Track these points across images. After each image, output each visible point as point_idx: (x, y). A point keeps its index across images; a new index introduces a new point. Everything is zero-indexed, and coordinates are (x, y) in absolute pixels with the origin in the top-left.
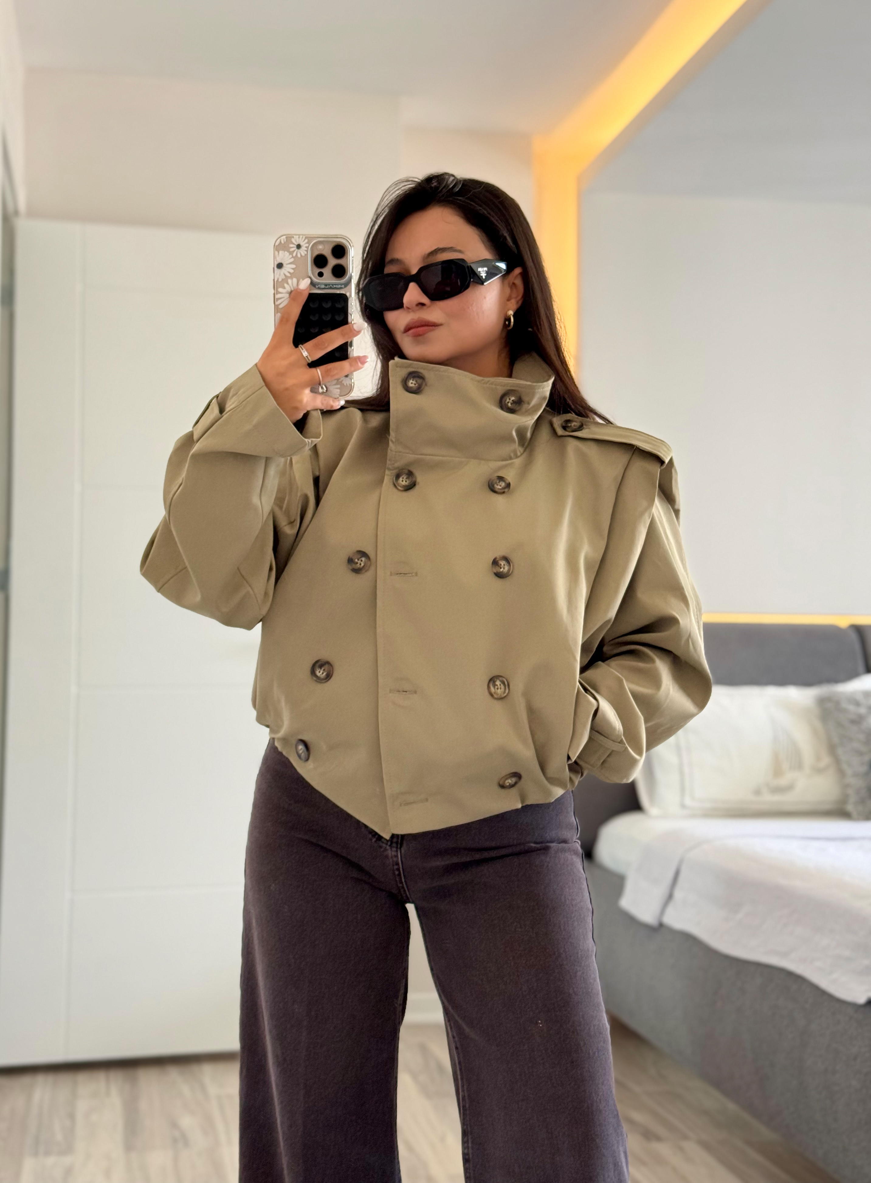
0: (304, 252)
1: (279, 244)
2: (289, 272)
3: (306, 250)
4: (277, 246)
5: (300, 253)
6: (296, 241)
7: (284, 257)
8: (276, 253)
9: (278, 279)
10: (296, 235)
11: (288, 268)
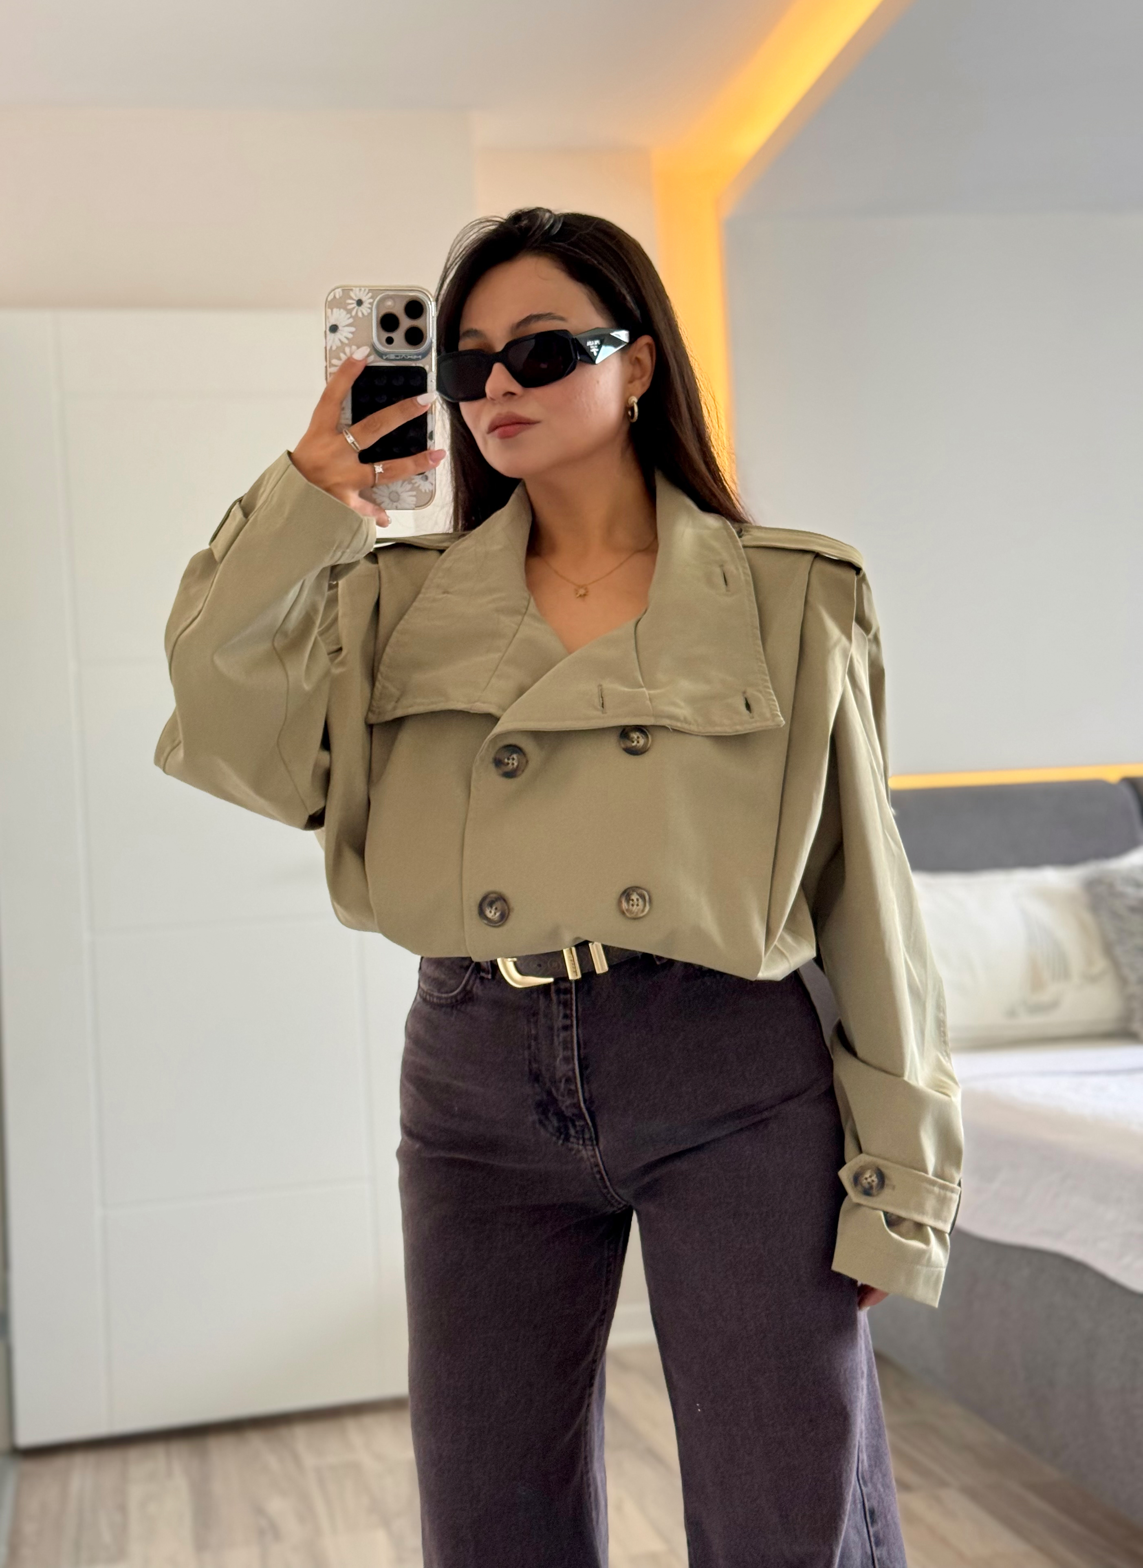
0: (366, 311)
1: (332, 300)
2: (347, 338)
3: (369, 308)
4: (329, 302)
5: (361, 311)
6: (355, 295)
7: (339, 317)
8: (329, 311)
9: (331, 347)
10: (356, 287)
11: (344, 333)
